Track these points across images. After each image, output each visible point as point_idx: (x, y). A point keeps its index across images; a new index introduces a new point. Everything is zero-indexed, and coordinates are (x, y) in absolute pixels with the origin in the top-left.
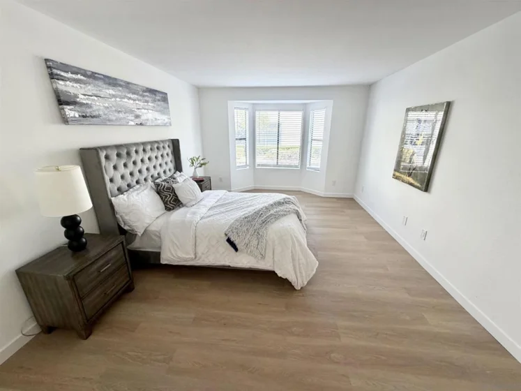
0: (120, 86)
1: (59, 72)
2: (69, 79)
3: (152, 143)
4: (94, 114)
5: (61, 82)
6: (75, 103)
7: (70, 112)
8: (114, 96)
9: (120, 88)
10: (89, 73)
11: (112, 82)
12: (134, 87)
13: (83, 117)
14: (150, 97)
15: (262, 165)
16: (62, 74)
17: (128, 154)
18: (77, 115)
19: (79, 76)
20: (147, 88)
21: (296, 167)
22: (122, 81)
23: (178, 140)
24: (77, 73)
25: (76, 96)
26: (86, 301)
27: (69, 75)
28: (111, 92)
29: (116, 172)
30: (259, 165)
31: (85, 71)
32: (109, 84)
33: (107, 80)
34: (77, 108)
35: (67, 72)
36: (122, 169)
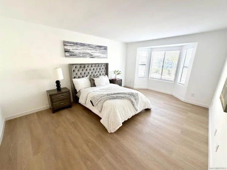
0: (86, 46)
1: (66, 44)
2: (68, 45)
3: (95, 64)
4: (75, 54)
5: (66, 46)
6: (69, 52)
7: (67, 54)
8: (83, 49)
9: (86, 47)
10: (75, 43)
11: (83, 45)
12: (92, 46)
13: (71, 55)
14: (98, 48)
15: (152, 78)
16: (67, 44)
17: (84, 67)
18: (69, 55)
19: (72, 44)
20: (97, 46)
21: (171, 81)
22: (86, 44)
23: (108, 64)
24: (71, 43)
25: (70, 50)
26: (54, 104)
27: (69, 44)
28: (82, 48)
29: (78, 72)
30: (151, 78)
31: (74, 43)
32: (82, 46)
33: (81, 44)
34: (69, 53)
35: (68, 43)
36: (81, 71)
